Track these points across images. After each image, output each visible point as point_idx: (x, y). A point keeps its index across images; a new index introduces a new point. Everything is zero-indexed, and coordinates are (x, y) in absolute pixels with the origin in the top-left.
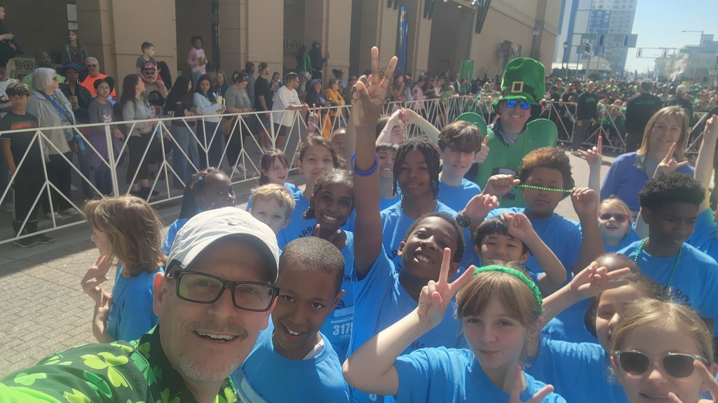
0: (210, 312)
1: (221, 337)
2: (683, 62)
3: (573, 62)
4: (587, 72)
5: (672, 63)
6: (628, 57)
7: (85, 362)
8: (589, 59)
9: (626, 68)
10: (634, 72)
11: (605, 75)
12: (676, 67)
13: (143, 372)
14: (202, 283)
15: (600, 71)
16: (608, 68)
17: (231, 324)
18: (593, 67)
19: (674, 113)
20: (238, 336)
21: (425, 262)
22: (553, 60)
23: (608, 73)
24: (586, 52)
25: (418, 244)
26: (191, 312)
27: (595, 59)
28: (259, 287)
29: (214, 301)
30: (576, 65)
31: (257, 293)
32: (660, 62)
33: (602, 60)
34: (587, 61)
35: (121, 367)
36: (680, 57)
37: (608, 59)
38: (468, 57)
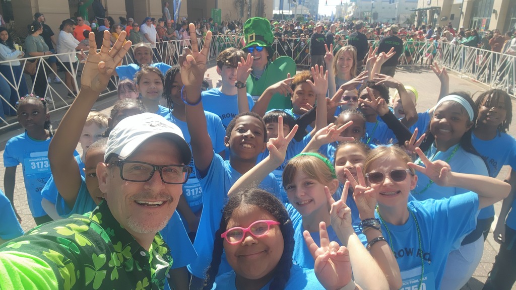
0: (146, 187)
1: (156, 203)
2: (352, 8)
3: (286, 10)
4: (295, 16)
5: (346, 9)
6: (319, 5)
7: (57, 232)
8: (296, 7)
9: (319, 13)
10: (324, 15)
11: (306, 17)
12: (348, 11)
13: (101, 234)
14: (136, 168)
15: (303, 15)
16: (308, 13)
17: (162, 194)
18: (299, 12)
19: (347, 50)
20: (166, 201)
21: (249, 148)
22: (273, 9)
23: (309, 16)
24: (294, 2)
25: (242, 137)
26: (132, 188)
27: (299, 7)
28: (177, 168)
29: (148, 180)
30: (288, 11)
31: (175, 172)
32: (339, 8)
33: (304, 7)
34: (295, 8)
35: (84, 233)
36: (351, 5)
37: (307, 7)
38: (216, 7)
